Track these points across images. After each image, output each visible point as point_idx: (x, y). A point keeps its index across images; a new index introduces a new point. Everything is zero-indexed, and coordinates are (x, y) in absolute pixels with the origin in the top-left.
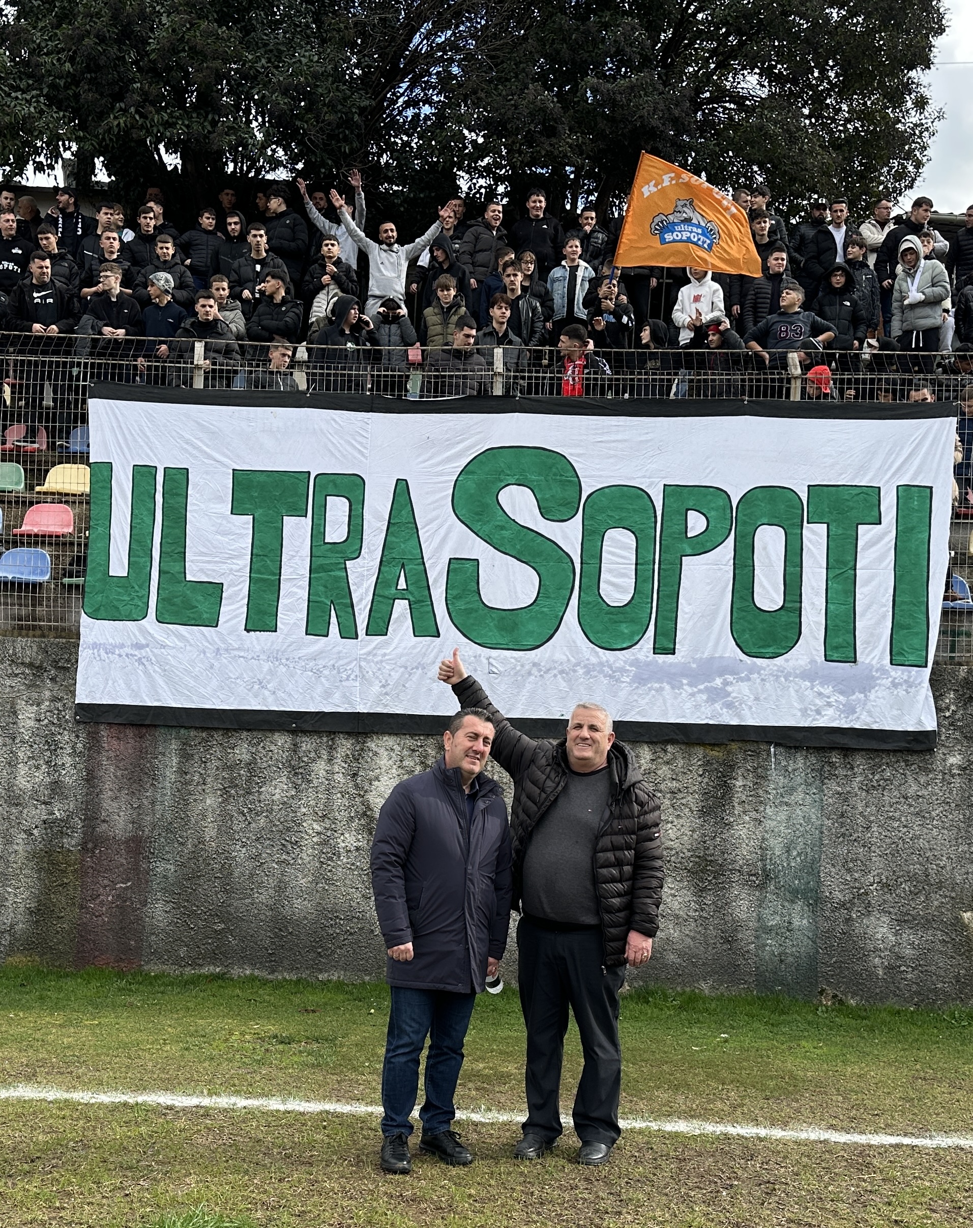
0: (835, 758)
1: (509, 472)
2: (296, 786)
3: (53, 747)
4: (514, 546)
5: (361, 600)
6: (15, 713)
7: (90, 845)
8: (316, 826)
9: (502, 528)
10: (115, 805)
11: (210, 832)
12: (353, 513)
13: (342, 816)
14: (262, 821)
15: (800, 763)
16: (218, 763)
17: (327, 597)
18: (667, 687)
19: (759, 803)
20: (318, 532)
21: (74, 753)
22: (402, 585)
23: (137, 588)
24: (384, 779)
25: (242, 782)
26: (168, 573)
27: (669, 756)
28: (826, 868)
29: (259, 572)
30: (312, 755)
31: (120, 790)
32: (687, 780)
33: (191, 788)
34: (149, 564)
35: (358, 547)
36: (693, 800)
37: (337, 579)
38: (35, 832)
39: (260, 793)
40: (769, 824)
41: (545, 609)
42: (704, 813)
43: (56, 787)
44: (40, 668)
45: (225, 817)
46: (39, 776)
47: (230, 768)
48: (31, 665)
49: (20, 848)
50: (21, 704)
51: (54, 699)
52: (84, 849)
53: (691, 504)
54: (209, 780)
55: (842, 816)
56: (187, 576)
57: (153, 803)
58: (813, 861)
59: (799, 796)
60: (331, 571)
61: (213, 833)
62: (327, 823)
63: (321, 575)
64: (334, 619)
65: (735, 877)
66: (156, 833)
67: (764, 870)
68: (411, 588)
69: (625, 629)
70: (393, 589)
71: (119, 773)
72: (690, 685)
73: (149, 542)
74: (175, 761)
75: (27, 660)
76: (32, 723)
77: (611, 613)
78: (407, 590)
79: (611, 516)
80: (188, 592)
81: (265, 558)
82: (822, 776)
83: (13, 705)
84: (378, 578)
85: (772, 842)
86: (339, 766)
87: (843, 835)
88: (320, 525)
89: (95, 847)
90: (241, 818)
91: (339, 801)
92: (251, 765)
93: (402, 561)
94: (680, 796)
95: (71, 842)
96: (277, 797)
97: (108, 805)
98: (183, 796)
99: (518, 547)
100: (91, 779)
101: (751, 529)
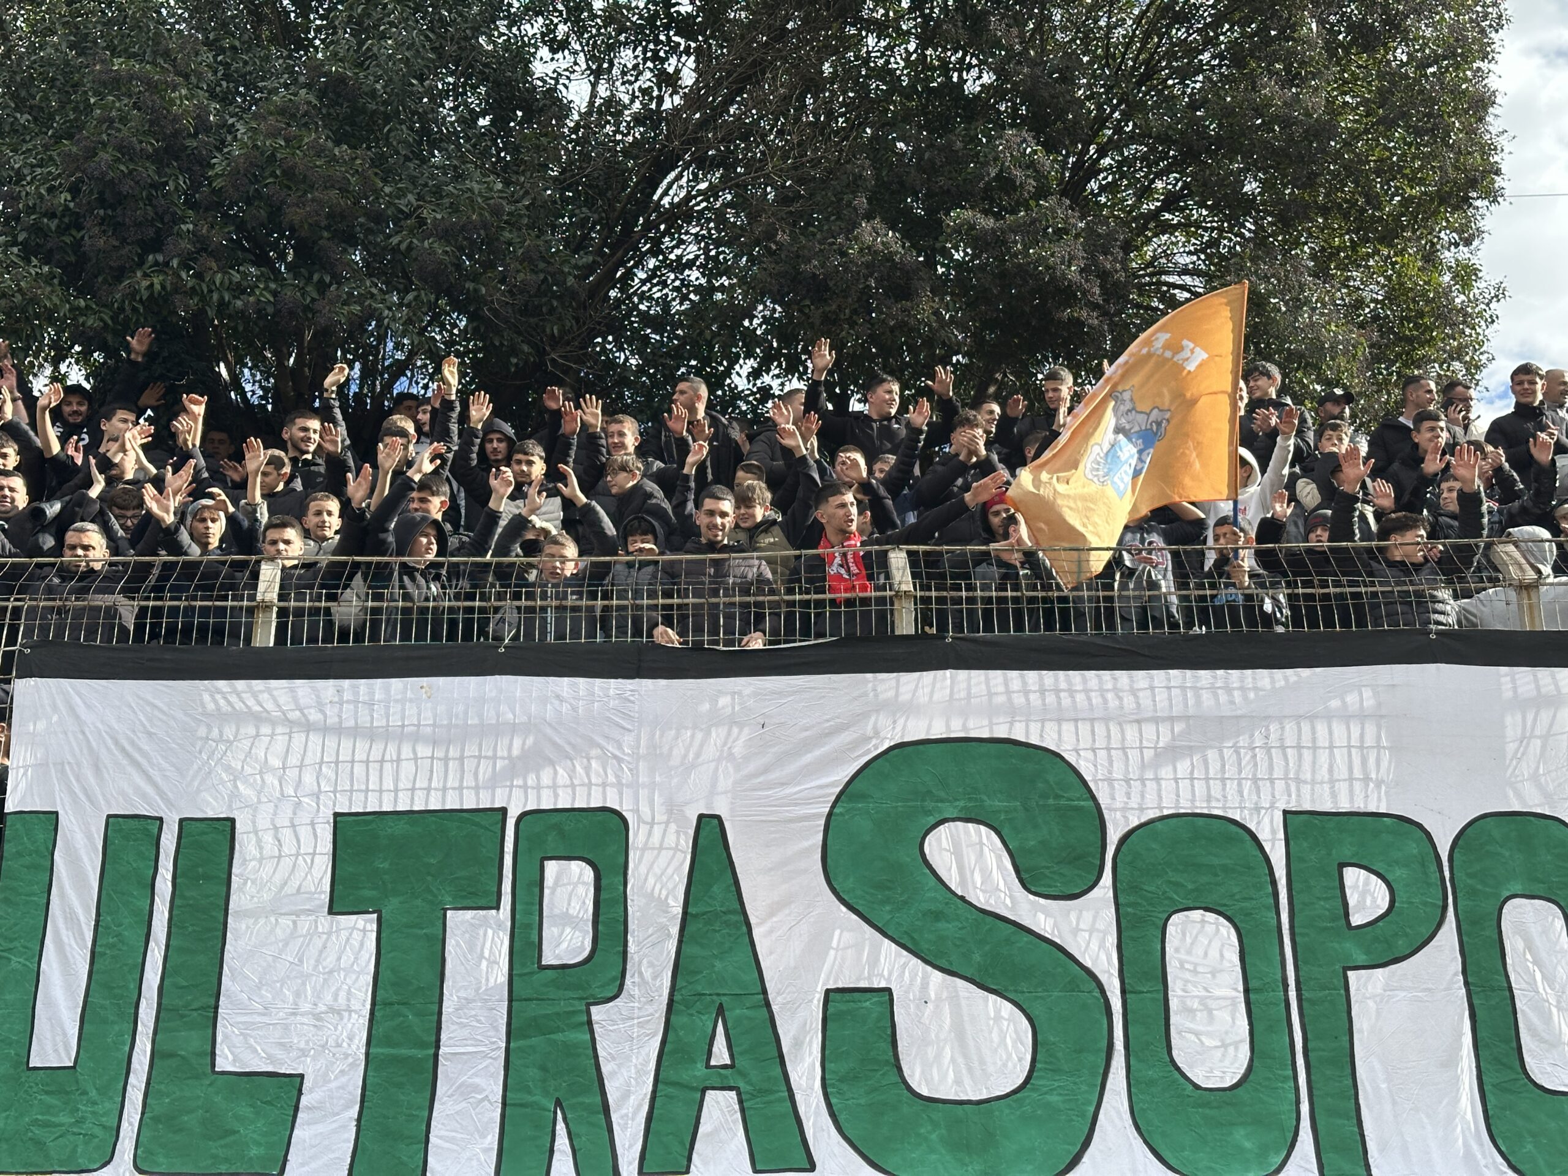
1: (942, 794)
4: (966, 956)
5: (626, 1095)
9: (937, 916)
12: (604, 896)
17: (546, 1093)
20: (525, 941)
22: (721, 1055)
23: (93, 1093)
26: (172, 1055)
29: (388, 1042)
34: (128, 1038)
35: (616, 972)
37: (570, 1049)
41: (1054, 1098)
53: (1347, 853)
56: (218, 1060)
60: (559, 1030)
63: (534, 1041)
64: (562, 1142)
68: (741, 1062)
69: (1243, 1137)
70: (700, 1065)
73: (133, 986)
77: (1207, 1105)
78: (732, 1066)
79: (1177, 884)
80: (218, 1099)
81: (404, 1010)
84: (663, 1042)
88: (529, 926)
93: (718, 1000)
99: (977, 957)
101: (1488, 908)
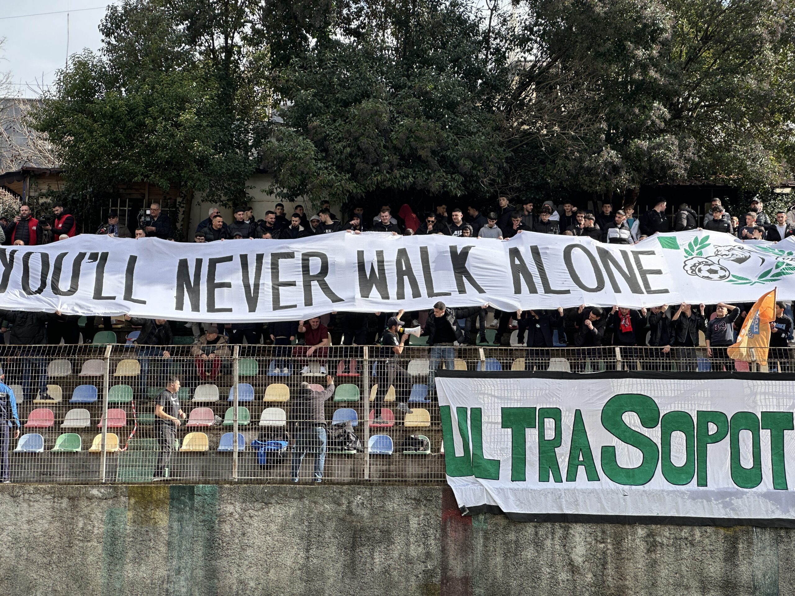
0: (783, 533)
1: (626, 406)
2: (538, 551)
3: (426, 536)
4: (630, 440)
5: (563, 466)
6: (408, 521)
7: (445, 581)
8: (548, 570)
9: (625, 431)
10: (455, 562)
11: (499, 574)
12: (557, 426)
13: (559, 565)
14: (523, 568)
15: (768, 536)
16: (502, 542)
17: (547, 465)
18: (705, 501)
19: (749, 554)
20: (541, 435)
21: (435, 539)
22: (581, 459)
24: (578, 547)
25: (512, 550)
27: (708, 534)
28: (781, 584)
29: (516, 454)
30: (544, 537)
31: (457, 555)
32: (717, 545)
33: (489, 553)
35: (560, 441)
36: (720, 555)
37: (551, 456)
38: (420, 576)
39: (521, 555)
40: (755, 564)
41: (647, 468)
42: (726, 560)
43: (428, 555)
44: (419, 500)
45: (506, 566)
46: (420, 549)
47: (506, 544)
48: (415, 499)
49: (413, 584)
50: (411, 517)
51: (426, 514)
52: (442, 583)
53: (709, 420)
54: (497, 549)
55: (787, 560)
56: (484, 457)
57: (472, 561)
58: (775, 581)
59: (768, 551)
60: (549, 453)
61: (501, 574)
62: (553, 568)
63: (544, 454)
64: (551, 474)
65: (741, 589)
66: (474, 575)
67: (754, 585)
68: (585, 460)
69: (683, 476)
70: (577, 461)
71: (456, 547)
72: (716, 500)
74: (482, 541)
75: (413, 497)
76: (416, 526)
77: (677, 470)
78: (583, 461)
79: (674, 425)
80: (485, 464)
81: (519, 448)
82: (778, 541)
83: (407, 517)
84: (570, 456)
85: (757, 572)
86: (557, 541)
87: (788, 568)
88: (542, 431)
89: (447, 582)
90: (513, 567)
91: (557, 557)
92: (516, 542)
93: (580, 448)
94: (714, 552)
95: (436, 580)
96: (529, 557)
97: (452, 562)
98: (486, 558)
99: (632, 440)
100: (444, 550)
101: (737, 431)
